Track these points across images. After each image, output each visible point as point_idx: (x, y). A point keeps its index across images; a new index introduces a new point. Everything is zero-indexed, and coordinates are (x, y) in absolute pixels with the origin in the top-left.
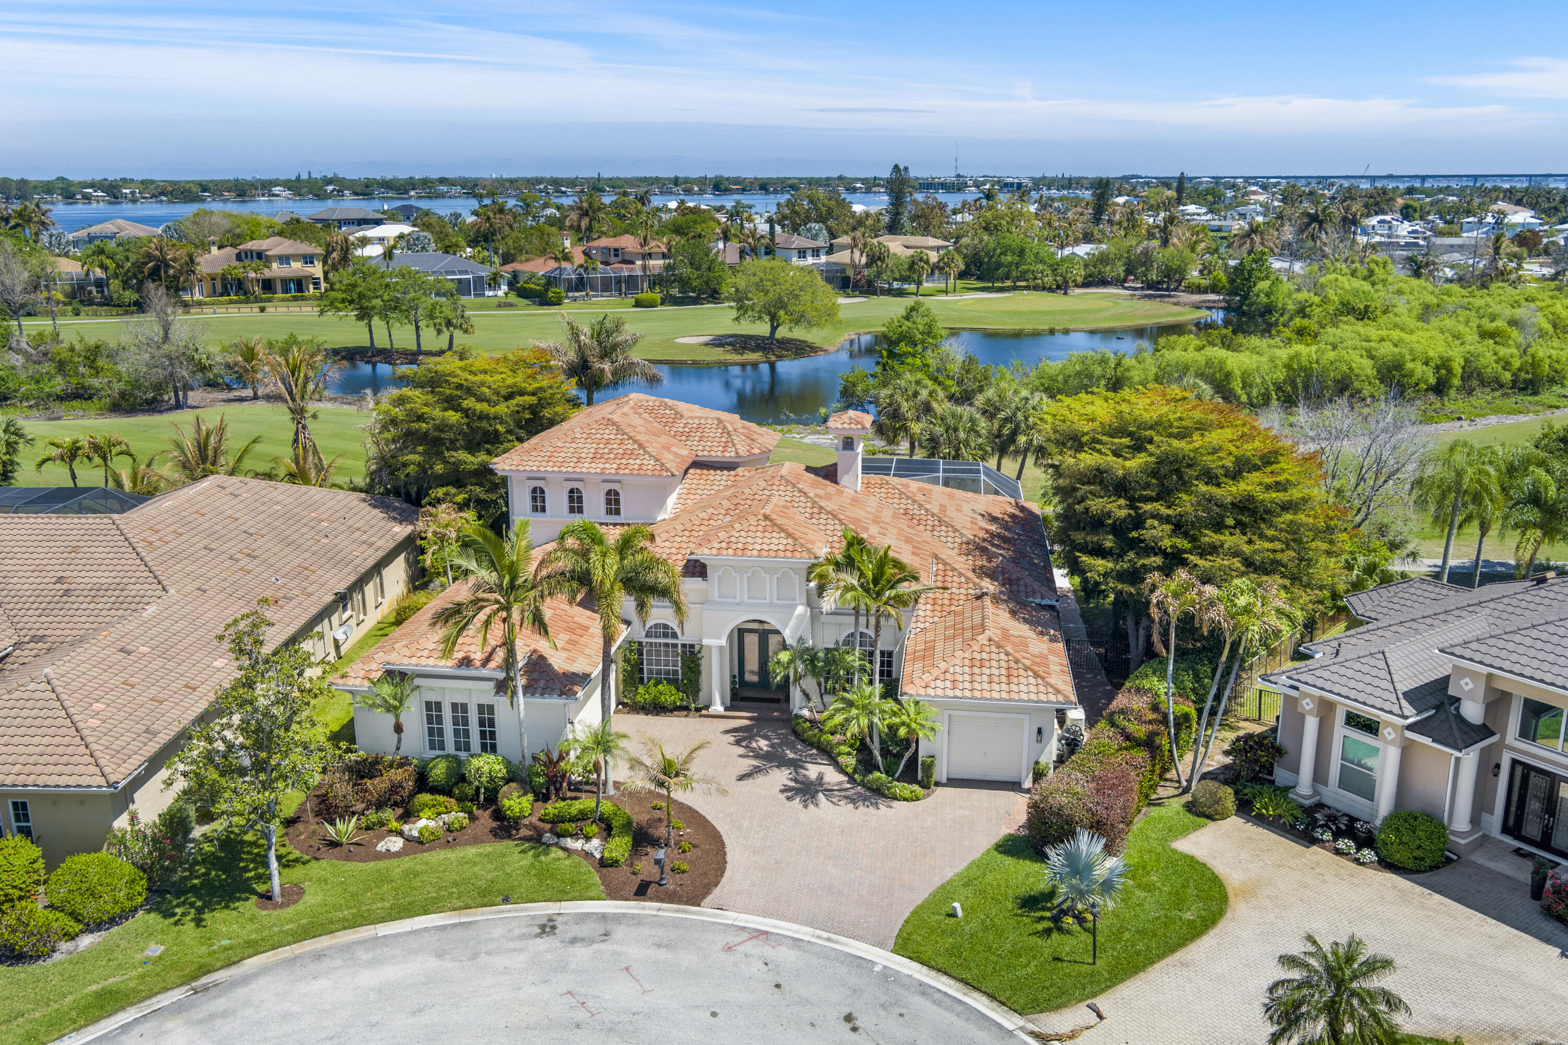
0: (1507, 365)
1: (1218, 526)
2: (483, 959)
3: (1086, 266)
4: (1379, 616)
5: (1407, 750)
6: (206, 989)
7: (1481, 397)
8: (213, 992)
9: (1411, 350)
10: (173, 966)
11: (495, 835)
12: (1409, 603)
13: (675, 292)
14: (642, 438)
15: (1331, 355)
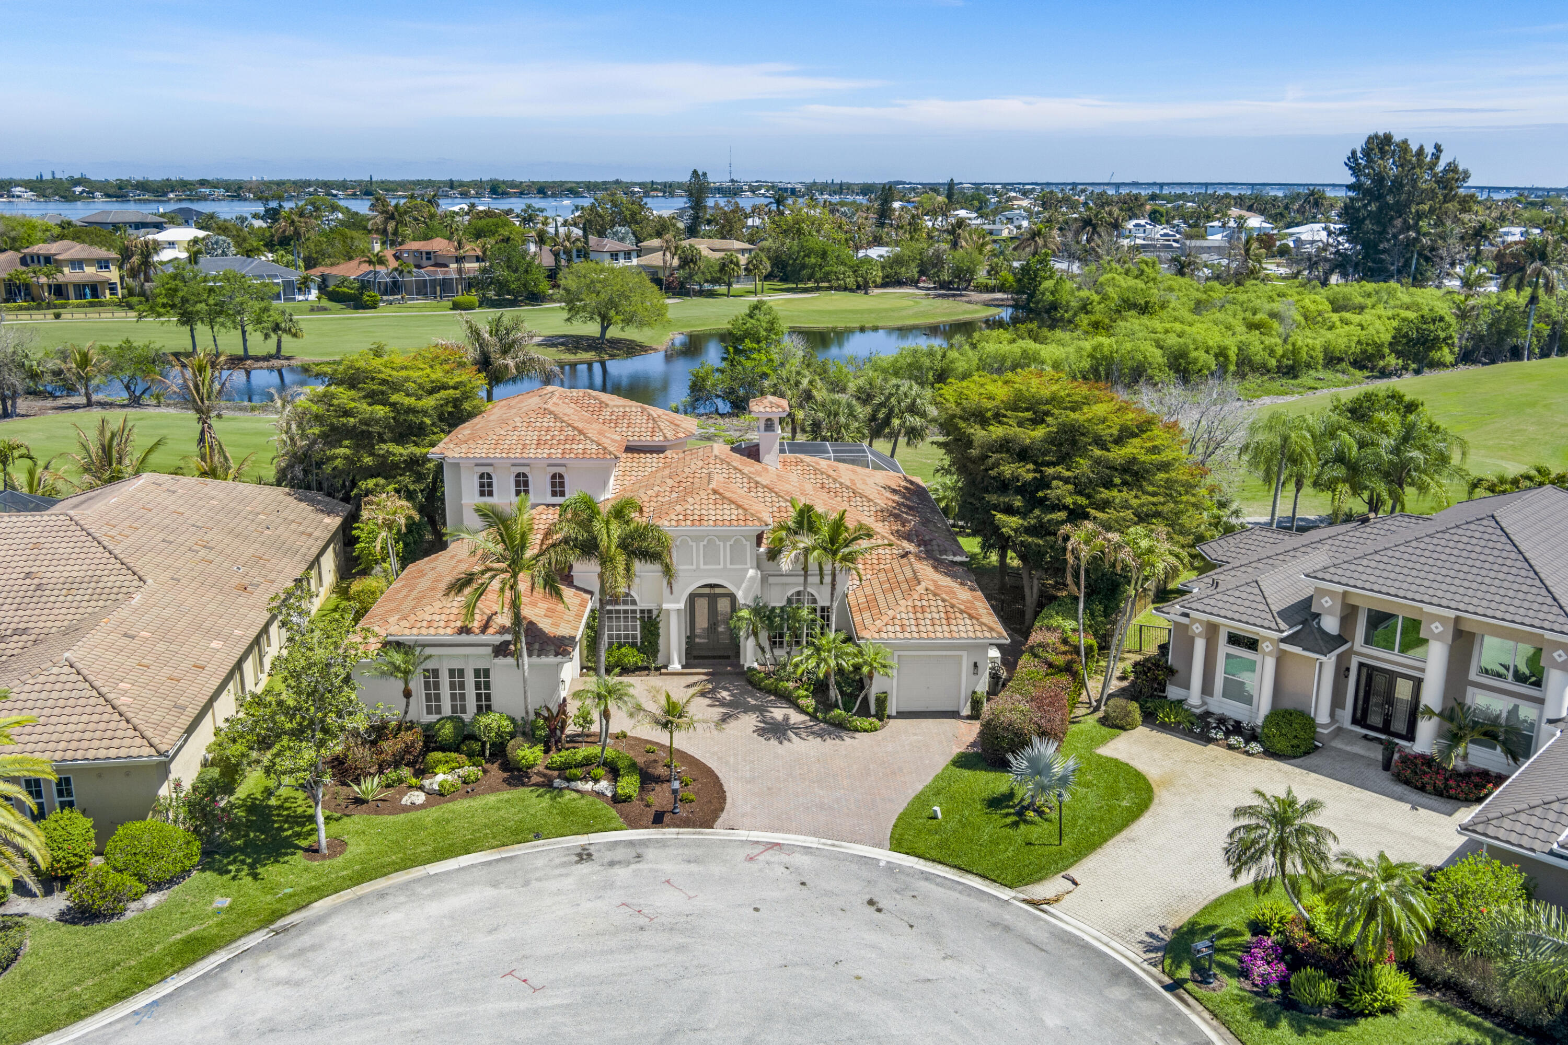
0: (1272, 353)
1: (1109, 485)
2: (535, 885)
3: (883, 267)
4: (1230, 560)
5: (1281, 659)
6: (285, 930)
7: (1253, 381)
8: (293, 932)
9: (1194, 340)
10: (247, 913)
11: (509, 784)
12: (1253, 548)
13: (491, 294)
14: (580, 425)
15: (1129, 346)
